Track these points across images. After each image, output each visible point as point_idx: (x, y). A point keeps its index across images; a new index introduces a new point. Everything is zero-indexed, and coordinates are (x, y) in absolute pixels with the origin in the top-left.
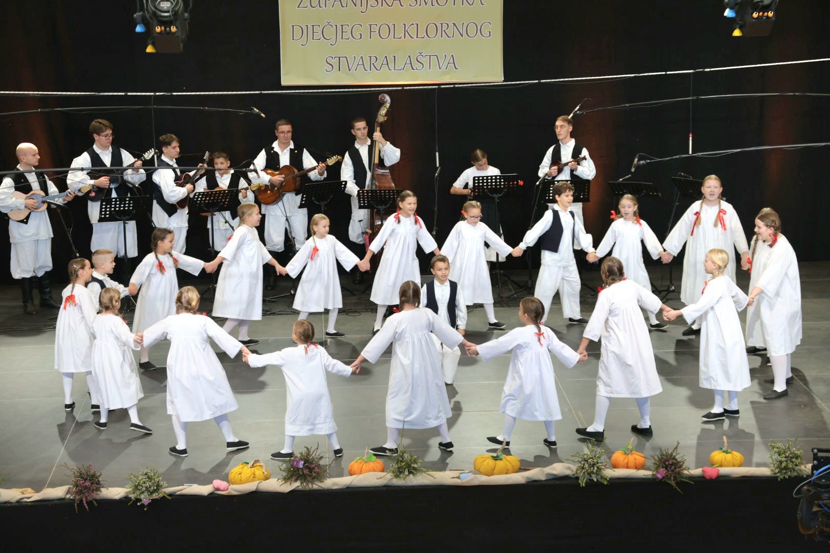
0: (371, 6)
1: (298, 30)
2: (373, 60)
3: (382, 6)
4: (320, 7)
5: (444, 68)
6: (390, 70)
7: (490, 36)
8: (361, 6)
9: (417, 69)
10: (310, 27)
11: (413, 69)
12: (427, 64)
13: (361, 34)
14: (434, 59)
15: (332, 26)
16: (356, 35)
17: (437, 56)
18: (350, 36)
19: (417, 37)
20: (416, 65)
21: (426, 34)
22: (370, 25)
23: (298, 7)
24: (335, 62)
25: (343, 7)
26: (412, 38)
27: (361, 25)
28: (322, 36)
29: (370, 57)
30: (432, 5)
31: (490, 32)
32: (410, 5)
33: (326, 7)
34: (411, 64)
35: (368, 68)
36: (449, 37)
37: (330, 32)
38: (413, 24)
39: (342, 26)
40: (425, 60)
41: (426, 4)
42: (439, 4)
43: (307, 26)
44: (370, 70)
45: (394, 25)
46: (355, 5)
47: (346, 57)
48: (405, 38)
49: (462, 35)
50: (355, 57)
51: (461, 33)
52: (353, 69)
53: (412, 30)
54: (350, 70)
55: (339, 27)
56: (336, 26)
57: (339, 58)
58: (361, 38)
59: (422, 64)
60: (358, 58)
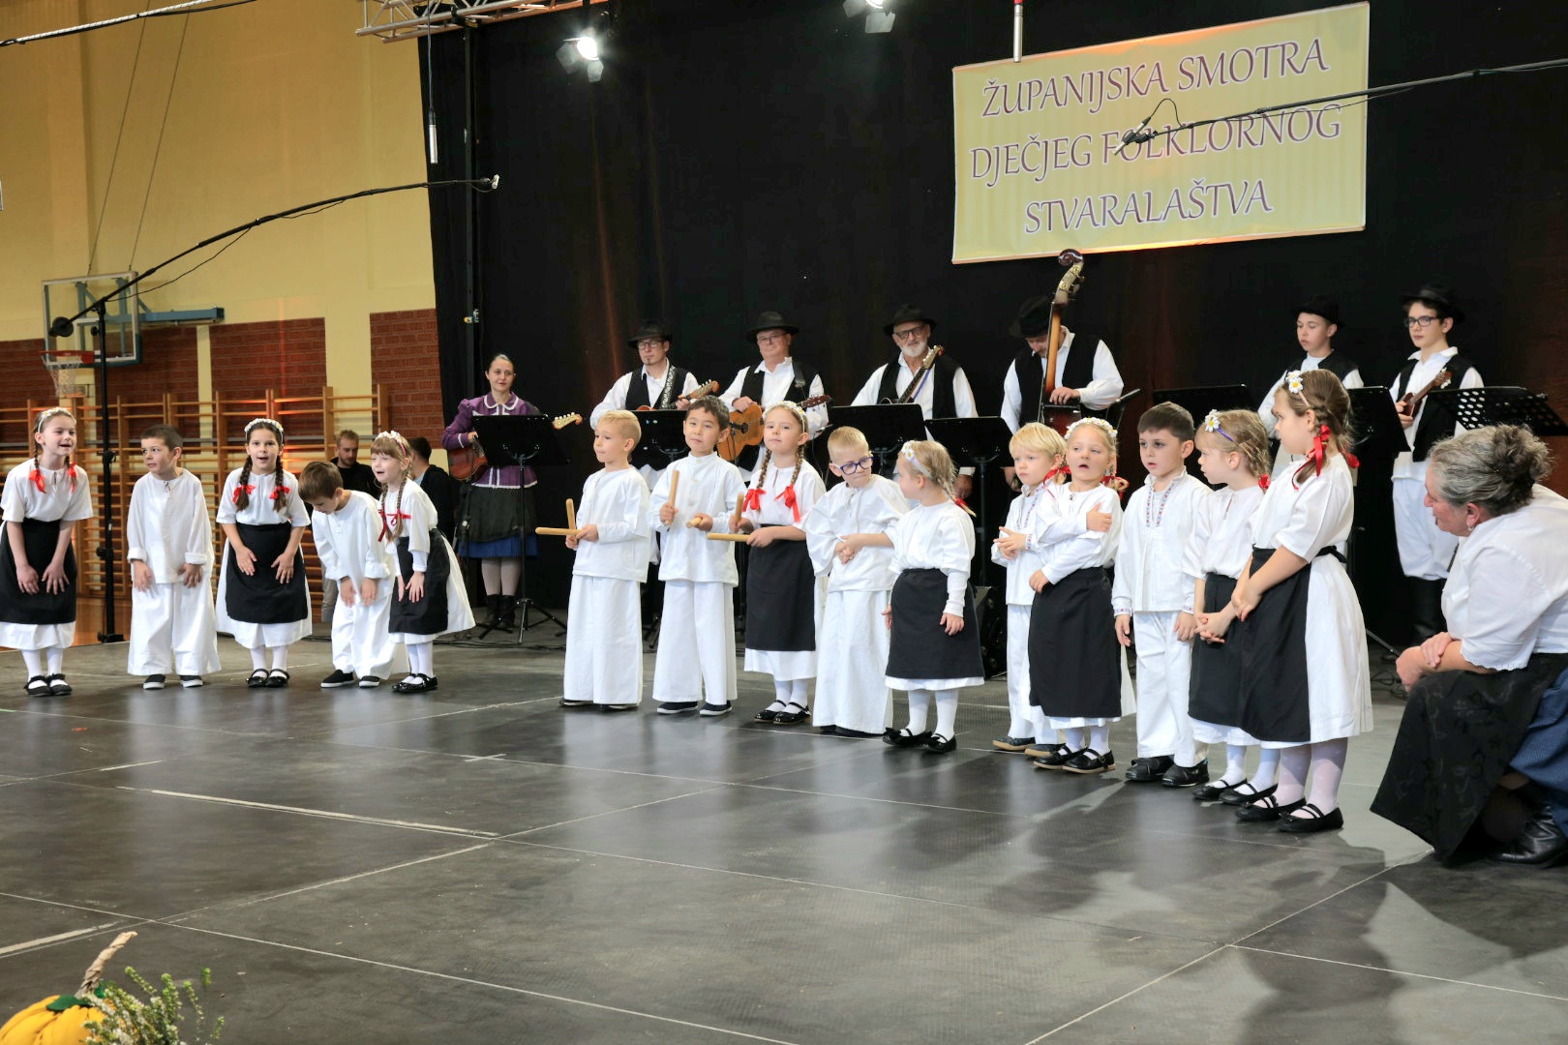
0: (1109, 98)
1: (983, 157)
2: (1110, 201)
3: (1128, 95)
4: (1020, 110)
5: (1241, 209)
6: (1139, 221)
7: (1337, 133)
8: (1091, 100)
9: (1191, 216)
10: (1003, 151)
11: (1183, 217)
12: (1209, 206)
13: (1089, 155)
14: (1223, 192)
15: (1038, 143)
16: (1080, 157)
17: (1229, 186)
18: (1070, 159)
19: (1192, 151)
20: (1189, 207)
21: (1208, 144)
22: (1106, 136)
23: (985, 114)
24: (1041, 212)
25: (1058, 105)
26: (1182, 153)
27: (1089, 137)
28: (1021, 165)
29: (1104, 198)
30: (1223, 82)
31: (1337, 125)
32: (1180, 88)
33: (1029, 108)
34: (1180, 206)
35: (1099, 221)
36: (1253, 144)
37: (1035, 156)
39: (1056, 142)
40: (1206, 196)
41: (1210, 81)
42: (1234, 79)
43: (998, 148)
44: (1104, 224)
46: (1080, 99)
47: (1061, 202)
48: (1168, 154)
49: (1279, 138)
50: (1076, 200)
51: (1279, 133)
52: (1072, 224)
53: (1183, 138)
54: (1066, 227)
55: (1051, 144)
56: (1046, 143)
57: (1050, 204)
58: (1088, 162)
59: (1202, 205)
60: (1083, 206)
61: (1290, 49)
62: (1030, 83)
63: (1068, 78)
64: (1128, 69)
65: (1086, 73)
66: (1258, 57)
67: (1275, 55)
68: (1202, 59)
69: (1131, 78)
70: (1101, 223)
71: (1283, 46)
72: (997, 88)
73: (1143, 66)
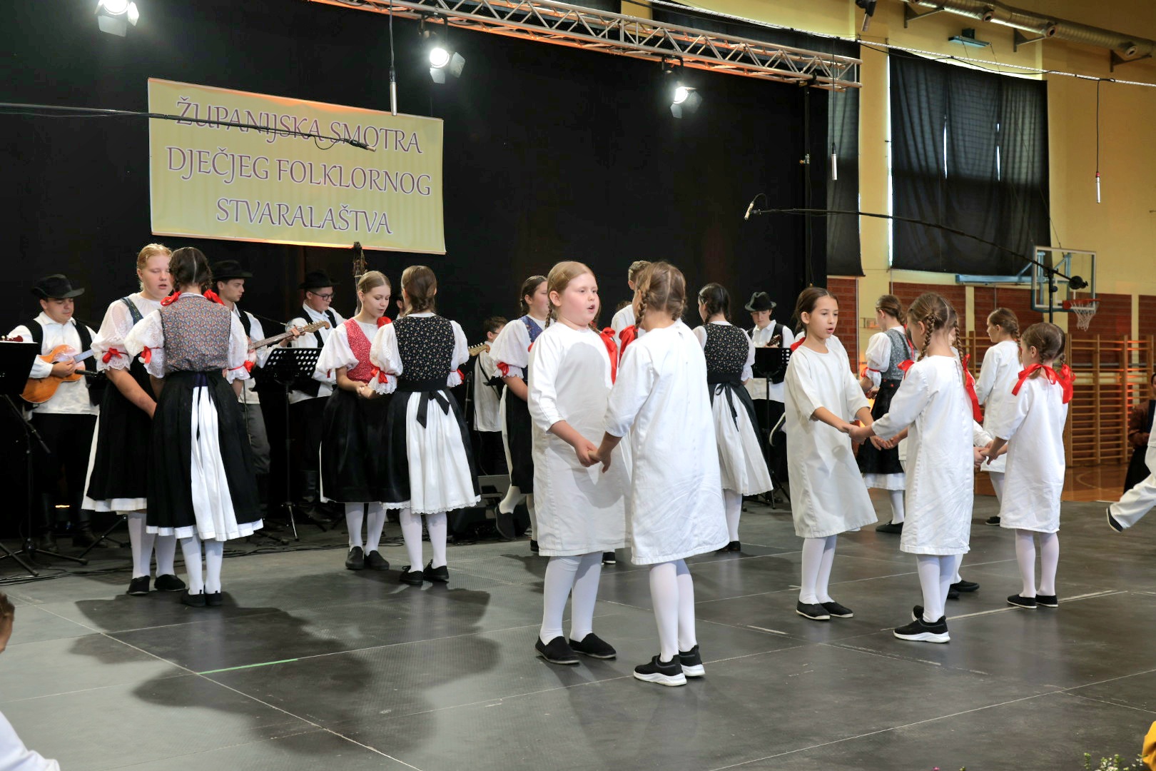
1: (177, 156)
5: (374, 229)
6: (305, 226)
7: (429, 193)
9: (340, 228)
10: (196, 155)
11: (335, 229)
12: (352, 224)
13: (267, 172)
14: (361, 216)
15: (227, 155)
16: (260, 172)
17: (365, 213)
18: (253, 173)
19: (340, 185)
20: (339, 223)
21: (351, 183)
22: (279, 161)
24: (231, 207)
26: (334, 185)
27: (267, 160)
28: (212, 168)
29: (279, 206)
31: (429, 189)
34: (332, 220)
35: (275, 220)
36: (380, 190)
37: (224, 164)
38: (335, 167)
39: (241, 157)
40: (350, 217)
43: (191, 151)
45: (311, 164)
47: (246, 202)
48: (325, 184)
49: (396, 189)
50: (258, 203)
51: (395, 185)
52: (256, 220)
53: (334, 174)
54: (251, 221)
55: (237, 159)
56: (233, 156)
57: (237, 201)
58: (267, 177)
59: (346, 221)
60: (263, 206)
61: (400, 136)
62: (218, 108)
63: (249, 113)
64: (295, 119)
65: (263, 113)
66: (381, 135)
67: (391, 135)
68: (345, 125)
69: (297, 126)
70: (278, 223)
71: (396, 131)
72: (189, 104)
73: (306, 120)
